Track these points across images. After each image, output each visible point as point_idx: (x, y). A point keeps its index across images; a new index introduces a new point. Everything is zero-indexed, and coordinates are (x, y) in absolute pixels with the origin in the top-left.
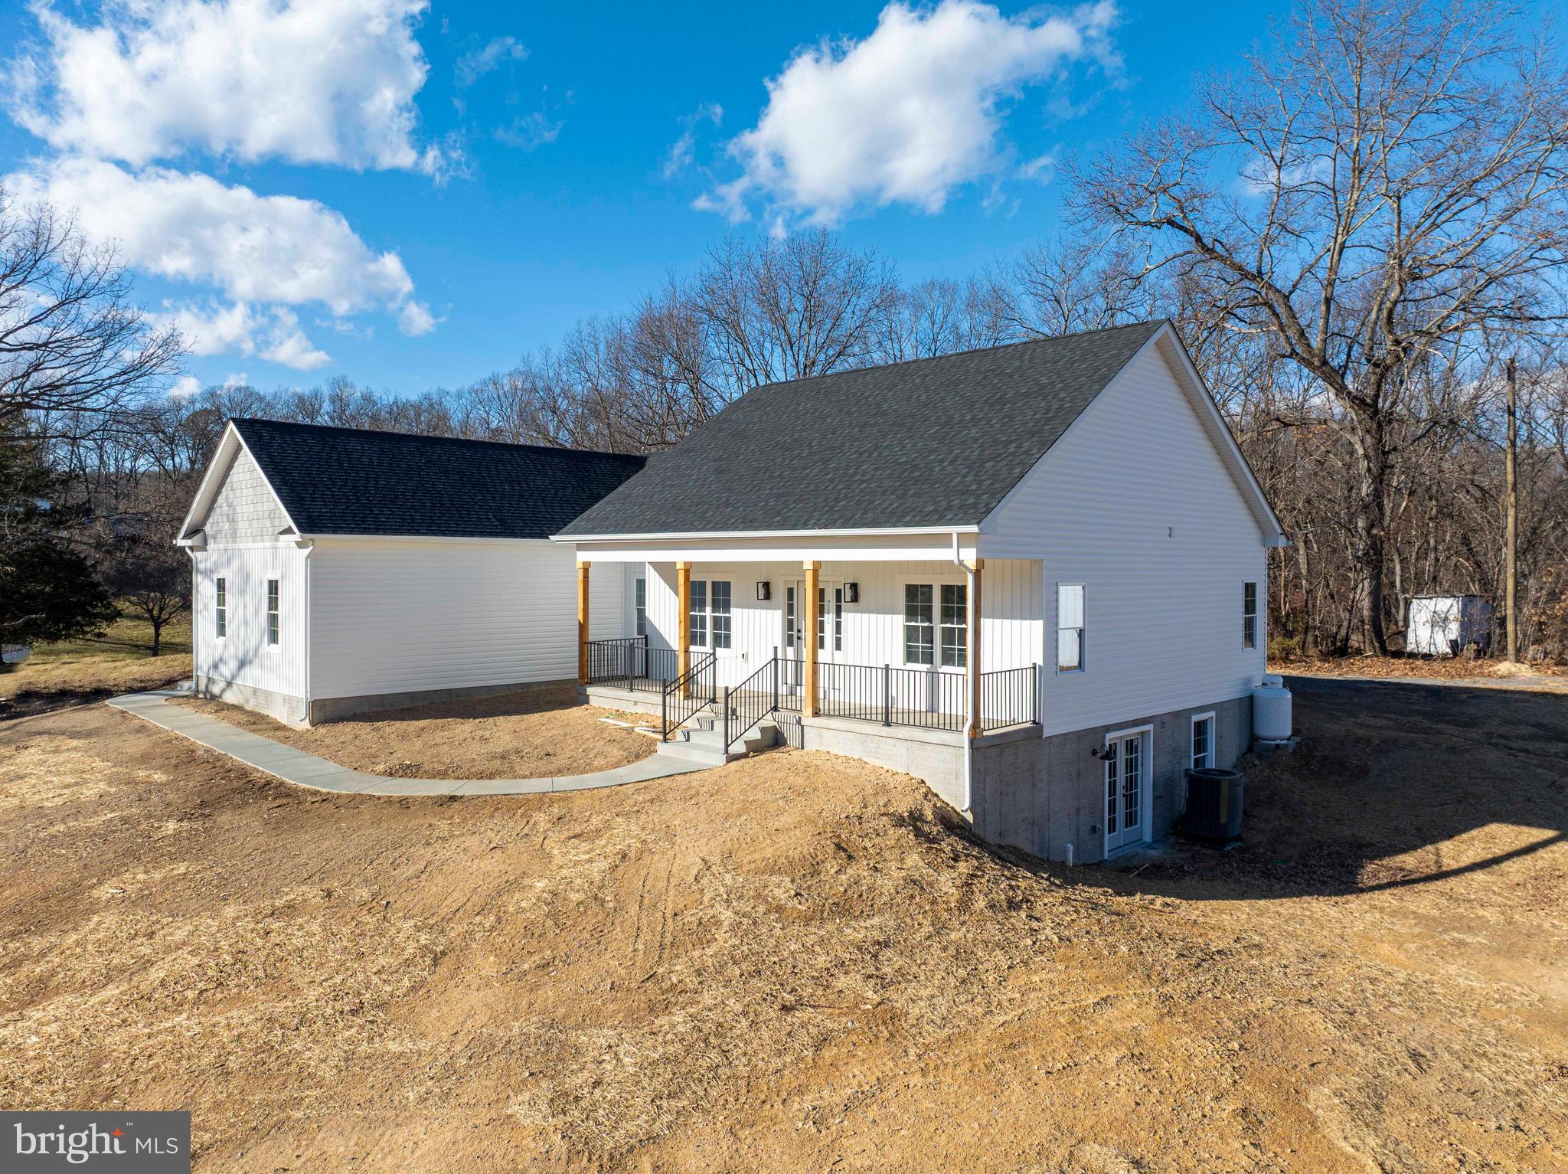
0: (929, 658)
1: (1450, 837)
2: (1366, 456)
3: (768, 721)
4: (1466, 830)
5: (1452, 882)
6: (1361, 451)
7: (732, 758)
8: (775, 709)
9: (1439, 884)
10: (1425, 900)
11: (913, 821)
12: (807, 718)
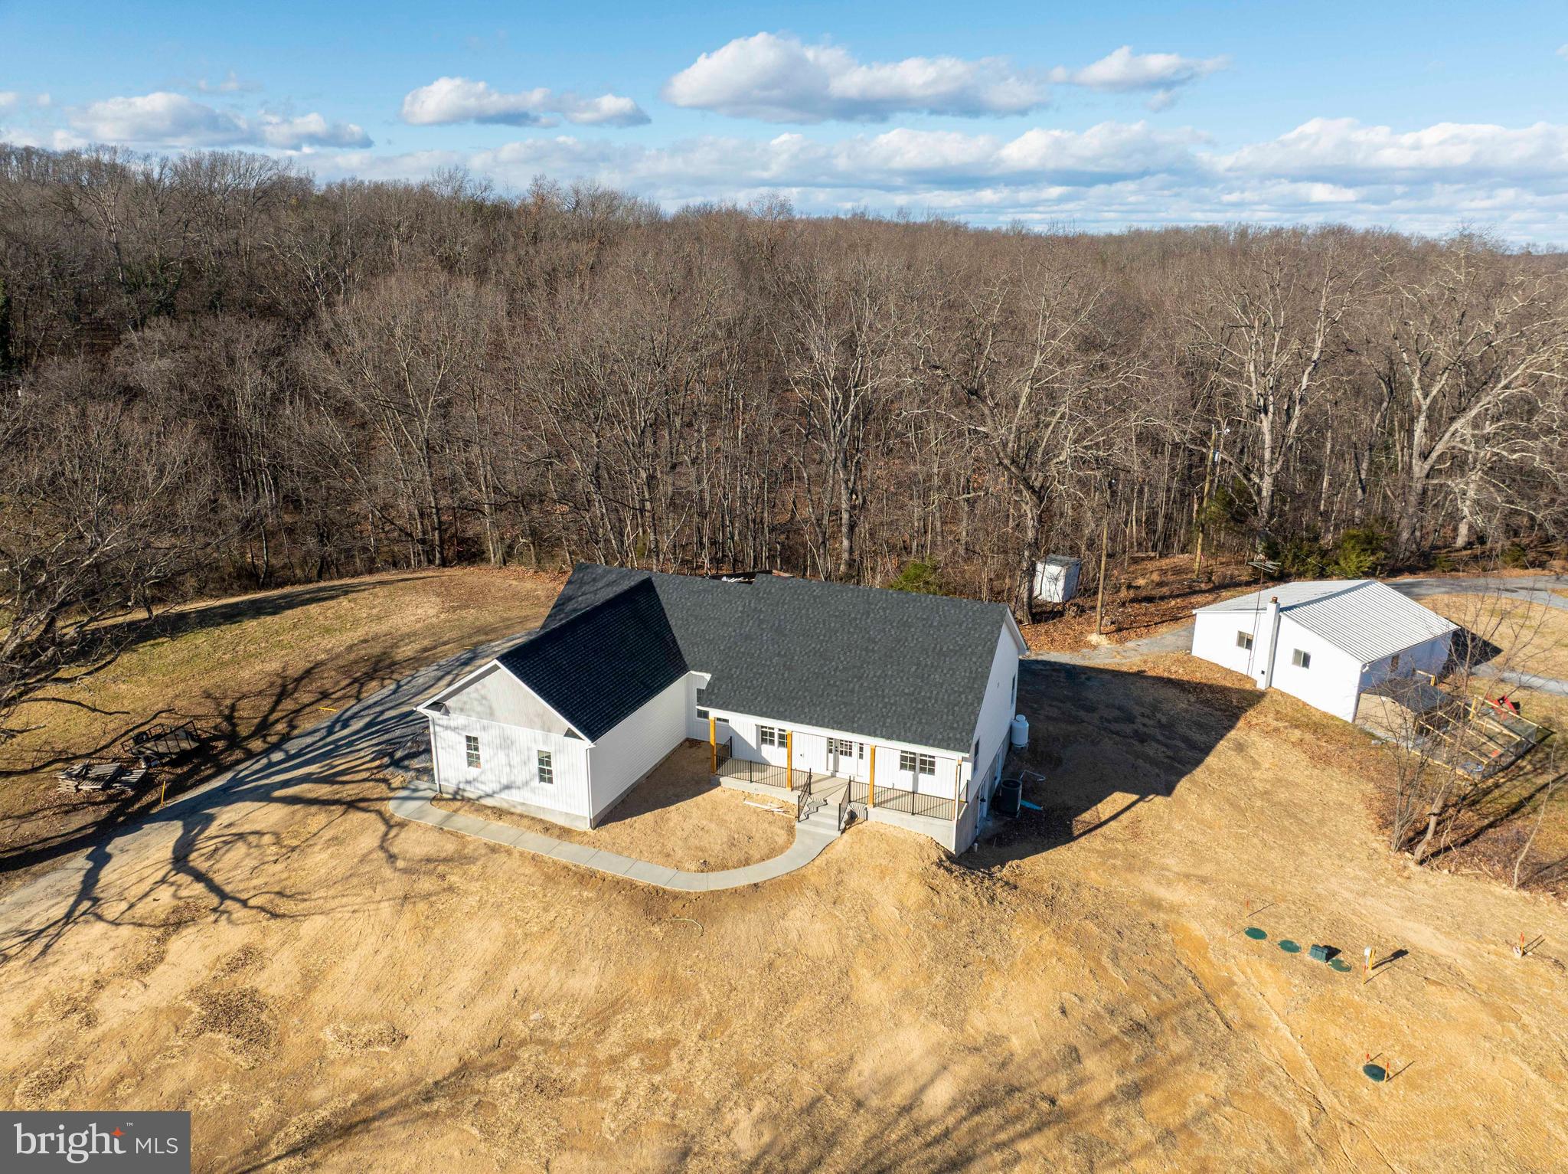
0: (913, 768)
1: (1100, 801)
2: (1033, 518)
3: (849, 808)
4: (1105, 797)
5: (1104, 828)
6: (1030, 516)
7: (843, 831)
8: (850, 801)
9: (1099, 831)
10: (1094, 841)
11: (940, 864)
12: (870, 807)
